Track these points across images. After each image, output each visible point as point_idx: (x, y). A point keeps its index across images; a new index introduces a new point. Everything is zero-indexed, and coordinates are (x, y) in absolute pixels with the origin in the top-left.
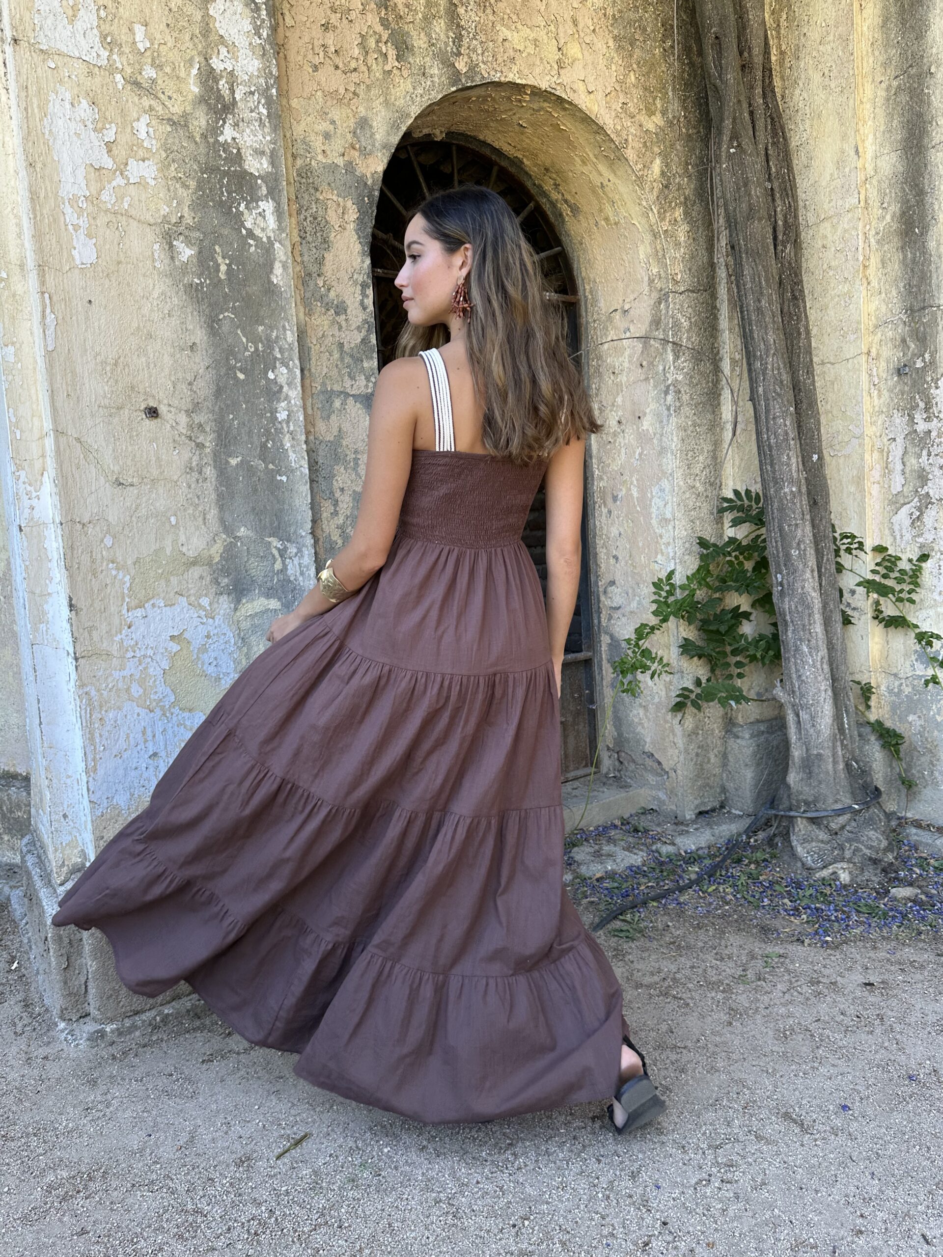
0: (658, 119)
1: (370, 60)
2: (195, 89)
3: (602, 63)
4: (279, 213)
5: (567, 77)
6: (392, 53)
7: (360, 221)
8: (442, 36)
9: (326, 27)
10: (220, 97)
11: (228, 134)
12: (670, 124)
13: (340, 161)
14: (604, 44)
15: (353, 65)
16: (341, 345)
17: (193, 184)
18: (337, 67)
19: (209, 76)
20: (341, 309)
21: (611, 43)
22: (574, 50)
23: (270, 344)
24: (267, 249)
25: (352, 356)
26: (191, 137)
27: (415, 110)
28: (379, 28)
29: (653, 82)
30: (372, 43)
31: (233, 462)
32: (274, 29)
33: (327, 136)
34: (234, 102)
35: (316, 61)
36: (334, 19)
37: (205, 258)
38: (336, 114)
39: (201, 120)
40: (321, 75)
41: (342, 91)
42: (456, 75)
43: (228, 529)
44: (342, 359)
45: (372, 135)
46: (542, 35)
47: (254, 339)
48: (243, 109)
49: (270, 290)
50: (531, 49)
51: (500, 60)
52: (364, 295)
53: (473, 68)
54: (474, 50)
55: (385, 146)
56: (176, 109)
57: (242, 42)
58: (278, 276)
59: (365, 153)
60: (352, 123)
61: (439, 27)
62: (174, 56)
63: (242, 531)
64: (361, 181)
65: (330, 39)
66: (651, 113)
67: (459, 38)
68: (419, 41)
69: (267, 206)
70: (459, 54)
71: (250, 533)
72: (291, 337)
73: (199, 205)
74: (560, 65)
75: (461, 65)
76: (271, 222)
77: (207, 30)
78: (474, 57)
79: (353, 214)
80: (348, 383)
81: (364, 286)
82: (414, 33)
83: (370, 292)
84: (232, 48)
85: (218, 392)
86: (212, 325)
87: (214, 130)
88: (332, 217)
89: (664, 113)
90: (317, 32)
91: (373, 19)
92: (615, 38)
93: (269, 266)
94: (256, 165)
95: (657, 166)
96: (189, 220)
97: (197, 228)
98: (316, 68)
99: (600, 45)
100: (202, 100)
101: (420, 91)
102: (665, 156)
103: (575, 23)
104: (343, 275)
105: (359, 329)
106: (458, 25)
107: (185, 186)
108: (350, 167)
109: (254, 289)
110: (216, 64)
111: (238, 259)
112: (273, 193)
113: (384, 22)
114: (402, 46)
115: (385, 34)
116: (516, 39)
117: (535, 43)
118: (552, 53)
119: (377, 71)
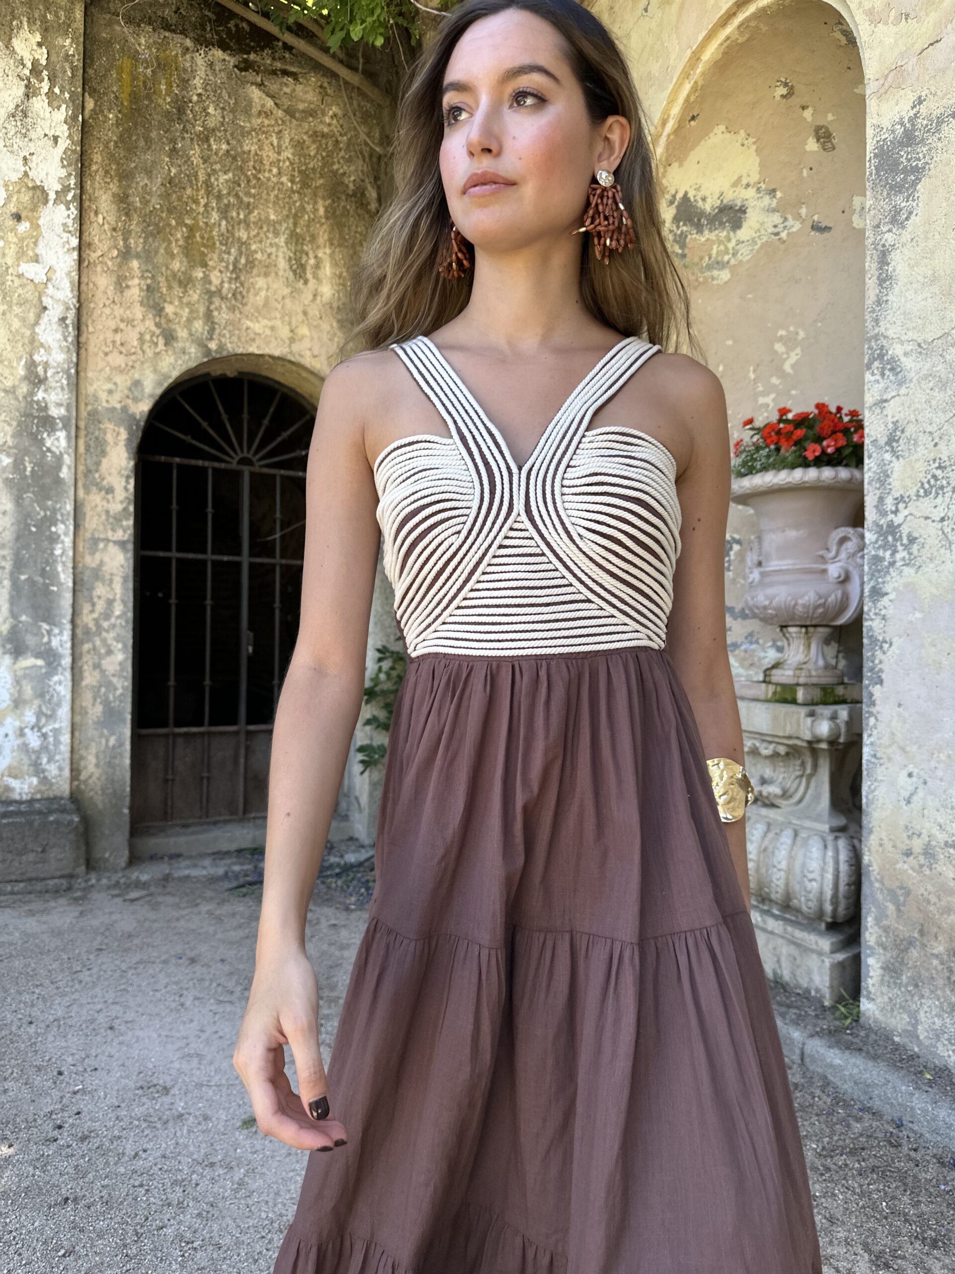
1: (146, 347)
2: (21, 372)
3: (325, 338)
4: (68, 437)
5: (296, 347)
6: (161, 341)
7: (129, 440)
8: (200, 330)
9: (116, 331)
10: (37, 375)
11: (40, 395)
13: (118, 406)
14: (329, 325)
15: (133, 350)
16: (107, 512)
17: (14, 423)
18: (121, 353)
19: (32, 365)
20: (110, 490)
21: (335, 324)
22: (304, 330)
23: (54, 511)
24: (59, 459)
25: (115, 518)
26: (17, 399)
27: (175, 374)
28: (153, 328)
30: (148, 337)
31: (23, 577)
32: (78, 336)
33: (110, 392)
34: (46, 378)
35: (107, 350)
36: (122, 326)
37: (18, 465)
38: (119, 379)
39: (24, 388)
40: (110, 358)
41: (123, 365)
42: (208, 352)
43: (14, 615)
44: (107, 520)
45: (143, 390)
46: (278, 323)
47: (45, 509)
48: (52, 382)
49: (58, 481)
50: (268, 332)
51: (243, 339)
52: (127, 482)
53: (221, 347)
54: (224, 336)
55: (151, 396)
56: (9, 384)
57: (54, 345)
58: (65, 473)
59: (136, 400)
60: (129, 383)
61: (199, 326)
62: (11, 356)
63: (24, 618)
64: (132, 417)
65: (118, 338)
67: (212, 331)
68: (182, 333)
69: (62, 434)
70: (211, 339)
71: (29, 620)
72: (69, 507)
73: (17, 435)
74: (292, 340)
75: (213, 346)
76: (63, 443)
77: (33, 340)
78: (223, 340)
79: (124, 435)
80: (110, 534)
81: (128, 477)
82: (179, 330)
83: (132, 481)
84: (48, 350)
85: (18, 538)
86: (18, 501)
87: (32, 394)
88: (109, 437)
90: (110, 335)
91: (150, 324)
92: (339, 321)
93: (59, 467)
94: (56, 412)
96: (10, 443)
97: (15, 447)
98: (106, 354)
99: (325, 326)
100: (26, 378)
101: (180, 362)
103: (305, 313)
104: (114, 471)
105: (122, 502)
106: (213, 323)
107: (10, 425)
108: (125, 409)
109: (48, 481)
110: (37, 358)
111: (40, 464)
112: (66, 427)
113: (158, 325)
114: (169, 338)
115: (158, 332)
116: (257, 327)
117: (272, 328)
118: (285, 333)
119: (150, 353)
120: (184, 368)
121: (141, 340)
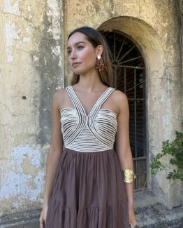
0: (167, 24)
1: (89, 12)
2: (42, 20)
3: (151, 10)
4: (61, 48)
5: (141, 14)
6: (95, 10)
8: (109, 6)
9: (77, 5)
10: (48, 22)
11: (49, 30)
12: (170, 25)
15: (84, 13)
17: (39, 42)
18: (80, 14)
19: (46, 17)
22: (144, 8)
23: (57, 81)
24: (58, 58)
26: (40, 31)
27: (100, 23)
29: (165, 15)
30: (89, 8)
31: (45, 110)
32: (64, 6)
34: (52, 23)
37: (41, 60)
39: (43, 27)
40: (76, 16)
41: (81, 20)
42: (112, 15)
43: (41, 126)
46: (135, 4)
47: (52, 79)
48: (54, 24)
49: (58, 68)
51: (124, 11)
53: (116, 13)
56: (37, 25)
57: (55, 9)
58: (60, 64)
62: (37, 13)
63: (45, 127)
65: (79, 7)
66: (165, 22)
67: (113, 6)
68: (102, 7)
69: (58, 47)
70: (113, 10)
71: (48, 128)
72: (62, 79)
73: (41, 47)
74: (140, 12)
75: (113, 12)
76: (59, 51)
77: (46, 6)
78: (117, 10)
84: (52, 10)
85: (42, 93)
86: (42, 76)
87: (46, 30)
89: (168, 22)
90: (75, 6)
91: (90, 3)
92: (155, 5)
93: (58, 62)
94: (56, 38)
95: (166, 35)
96: (38, 51)
97: (40, 53)
98: (74, 14)
99: (151, 6)
100: (44, 23)
101: (101, 19)
102: (168, 33)
106: (113, 3)
107: (37, 43)
109: (53, 67)
110: (48, 14)
111: (50, 60)
112: (60, 44)
113: (93, 3)
114: (98, 9)
115: (93, 6)
116: (128, 6)
117: (133, 7)
118: (138, 9)
119: (91, 15)
120: (103, 21)
121: (87, 9)
